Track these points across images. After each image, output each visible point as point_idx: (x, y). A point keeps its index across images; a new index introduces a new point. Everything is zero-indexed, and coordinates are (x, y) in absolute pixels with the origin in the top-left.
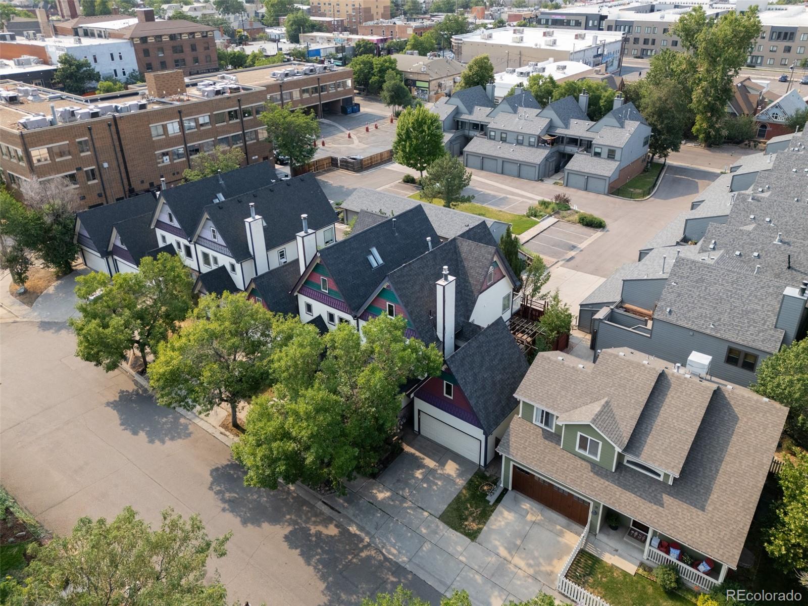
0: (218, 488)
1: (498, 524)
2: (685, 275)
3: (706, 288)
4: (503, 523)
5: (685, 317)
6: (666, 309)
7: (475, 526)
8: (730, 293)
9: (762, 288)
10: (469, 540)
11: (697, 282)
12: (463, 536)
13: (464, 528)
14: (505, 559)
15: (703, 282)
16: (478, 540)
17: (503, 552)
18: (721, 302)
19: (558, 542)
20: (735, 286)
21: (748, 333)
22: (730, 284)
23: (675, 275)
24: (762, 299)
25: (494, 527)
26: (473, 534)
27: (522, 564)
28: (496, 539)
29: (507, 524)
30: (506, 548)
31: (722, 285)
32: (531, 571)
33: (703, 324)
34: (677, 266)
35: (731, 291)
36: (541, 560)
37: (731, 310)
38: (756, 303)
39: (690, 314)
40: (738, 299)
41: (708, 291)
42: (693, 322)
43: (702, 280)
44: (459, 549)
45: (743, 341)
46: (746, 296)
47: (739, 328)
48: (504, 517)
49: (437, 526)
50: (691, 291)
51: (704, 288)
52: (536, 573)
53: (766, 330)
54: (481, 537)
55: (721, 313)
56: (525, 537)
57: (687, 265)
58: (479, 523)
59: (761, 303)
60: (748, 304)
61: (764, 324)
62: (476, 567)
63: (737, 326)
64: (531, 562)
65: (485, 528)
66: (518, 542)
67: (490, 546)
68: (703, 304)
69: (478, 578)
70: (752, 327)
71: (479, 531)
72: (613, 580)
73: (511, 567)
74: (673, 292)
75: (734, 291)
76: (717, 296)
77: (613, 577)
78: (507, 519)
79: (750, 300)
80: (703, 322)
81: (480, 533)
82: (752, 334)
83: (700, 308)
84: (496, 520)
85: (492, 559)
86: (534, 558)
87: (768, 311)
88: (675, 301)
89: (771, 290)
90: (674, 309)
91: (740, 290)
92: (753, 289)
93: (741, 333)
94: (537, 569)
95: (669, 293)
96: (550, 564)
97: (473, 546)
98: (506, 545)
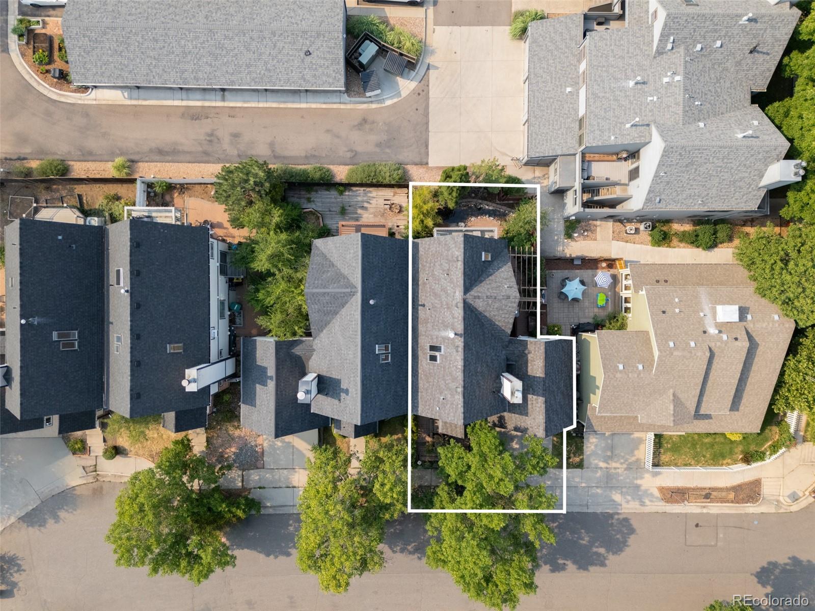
0: (399, 548)
1: (589, 449)
2: (674, 163)
3: (696, 170)
4: (593, 447)
5: (675, 201)
6: (655, 200)
7: (577, 459)
8: (719, 169)
9: (752, 156)
10: (580, 470)
11: (687, 166)
12: (575, 470)
13: (572, 465)
14: (607, 468)
15: (692, 165)
16: (585, 466)
17: (602, 465)
18: (710, 179)
19: (633, 439)
20: (725, 161)
21: (733, 199)
22: (720, 160)
23: (663, 165)
24: (750, 167)
25: (588, 453)
26: (580, 464)
27: (618, 465)
28: (594, 460)
29: (596, 446)
30: (603, 462)
31: (713, 163)
32: (625, 466)
33: (692, 203)
34: (666, 156)
35: (721, 167)
36: (628, 457)
37: (720, 183)
38: (744, 172)
39: (680, 197)
40: (727, 172)
41: (697, 172)
42: (682, 203)
43: (692, 163)
44: (577, 480)
45: (728, 206)
46: (735, 167)
47: (725, 197)
48: (591, 443)
49: (555, 474)
50: (680, 176)
51: (693, 171)
52: (628, 465)
53: (750, 192)
54: (585, 463)
55: (709, 189)
56: (612, 448)
57: (676, 152)
58: (579, 455)
59: (749, 171)
60: (736, 174)
61: (748, 188)
62: (594, 485)
63: (723, 196)
64: (622, 461)
65: (585, 457)
66: (609, 453)
67: (593, 466)
68: (692, 186)
69: (599, 491)
70: (737, 193)
71: (582, 460)
72: (674, 444)
73: (613, 471)
74: (661, 182)
75: (724, 165)
76: (707, 174)
77: (673, 442)
78: (593, 443)
79: (739, 170)
80: (691, 201)
81: (583, 461)
82: (737, 199)
83: (689, 189)
84: (587, 447)
85: (599, 474)
86: (623, 457)
87: (755, 176)
88: (664, 189)
89: (760, 156)
90: (663, 197)
91: (731, 163)
92: (743, 159)
93: (727, 201)
94: (627, 463)
95: (658, 184)
96: (634, 456)
97: (585, 472)
98: (602, 460)
